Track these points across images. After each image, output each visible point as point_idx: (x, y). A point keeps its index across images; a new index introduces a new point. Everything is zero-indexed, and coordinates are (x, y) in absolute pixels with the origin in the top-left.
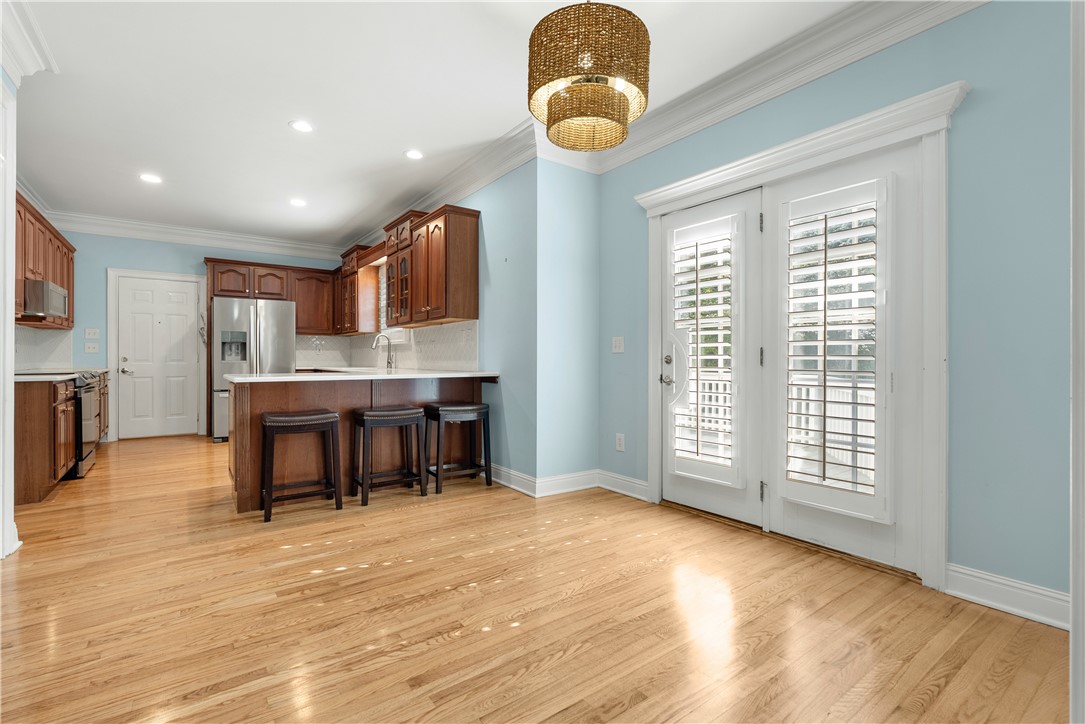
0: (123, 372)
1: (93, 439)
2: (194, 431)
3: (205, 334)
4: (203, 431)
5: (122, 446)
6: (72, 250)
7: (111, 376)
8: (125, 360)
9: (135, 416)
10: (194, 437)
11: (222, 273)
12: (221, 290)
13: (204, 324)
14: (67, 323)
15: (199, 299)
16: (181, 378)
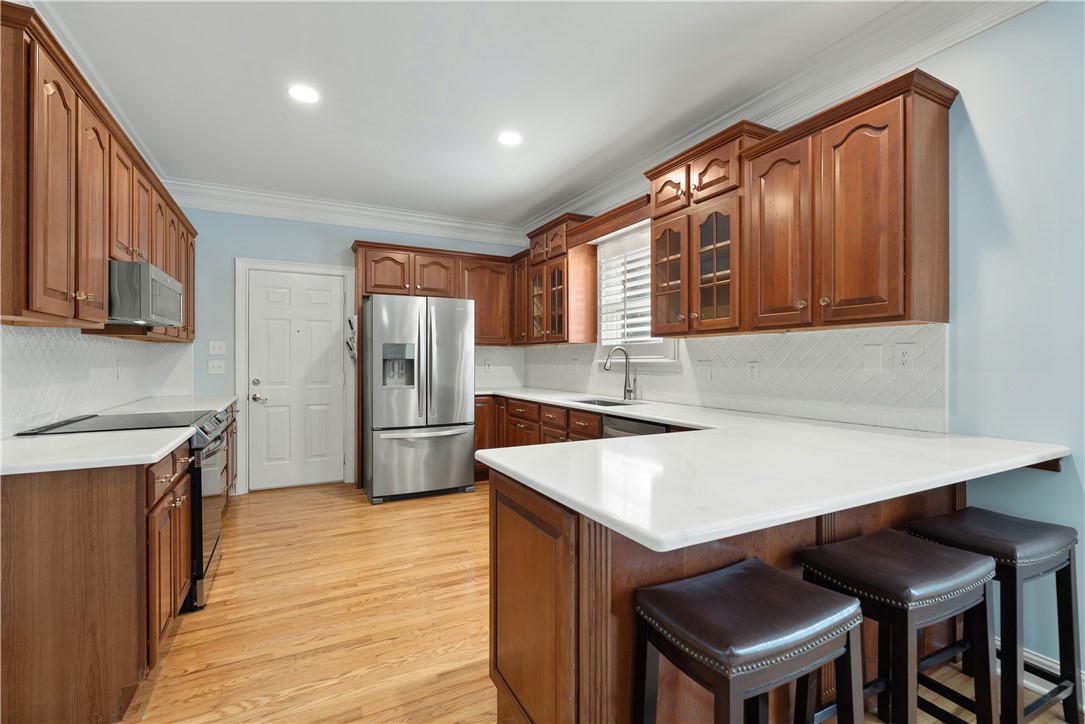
0: (255, 399)
1: (218, 491)
2: (339, 478)
3: (355, 346)
4: (351, 477)
5: (254, 498)
6: (193, 233)
7: (239, 407)
8: (256, 383)
9: (270, 460)
10: (339, 486)
11: (376, 262)
12: (376, 286)
13: (352, 335)
14: (186, 332)
15: (345, 299)
16: (324, 407)
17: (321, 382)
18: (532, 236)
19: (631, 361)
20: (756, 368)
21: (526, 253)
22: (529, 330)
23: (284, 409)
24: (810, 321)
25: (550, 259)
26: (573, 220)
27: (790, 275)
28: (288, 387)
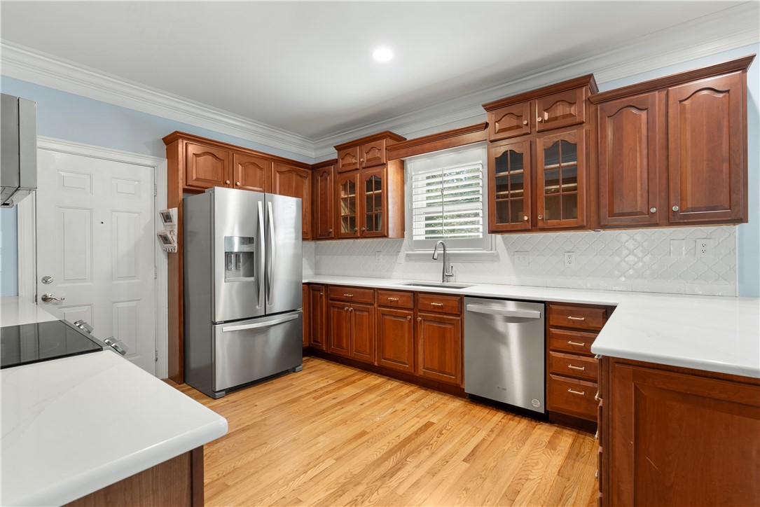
0: (44, 299)
4: (163, 373)
8: (46, 281)
11: (197, 156)
12: (197, 180)
15: (156, 190)
16: (133, 304)
17: (129, 277)
18: (339, 148)
19: (447, 252)
20: (573, 256)
21: (334, 162)
22: (338, 227)
23: (86, 308)
24: (658, 222)
25: (364, 168)
26: (391, 138)
27: (639, 188)
28: (90, 283)
